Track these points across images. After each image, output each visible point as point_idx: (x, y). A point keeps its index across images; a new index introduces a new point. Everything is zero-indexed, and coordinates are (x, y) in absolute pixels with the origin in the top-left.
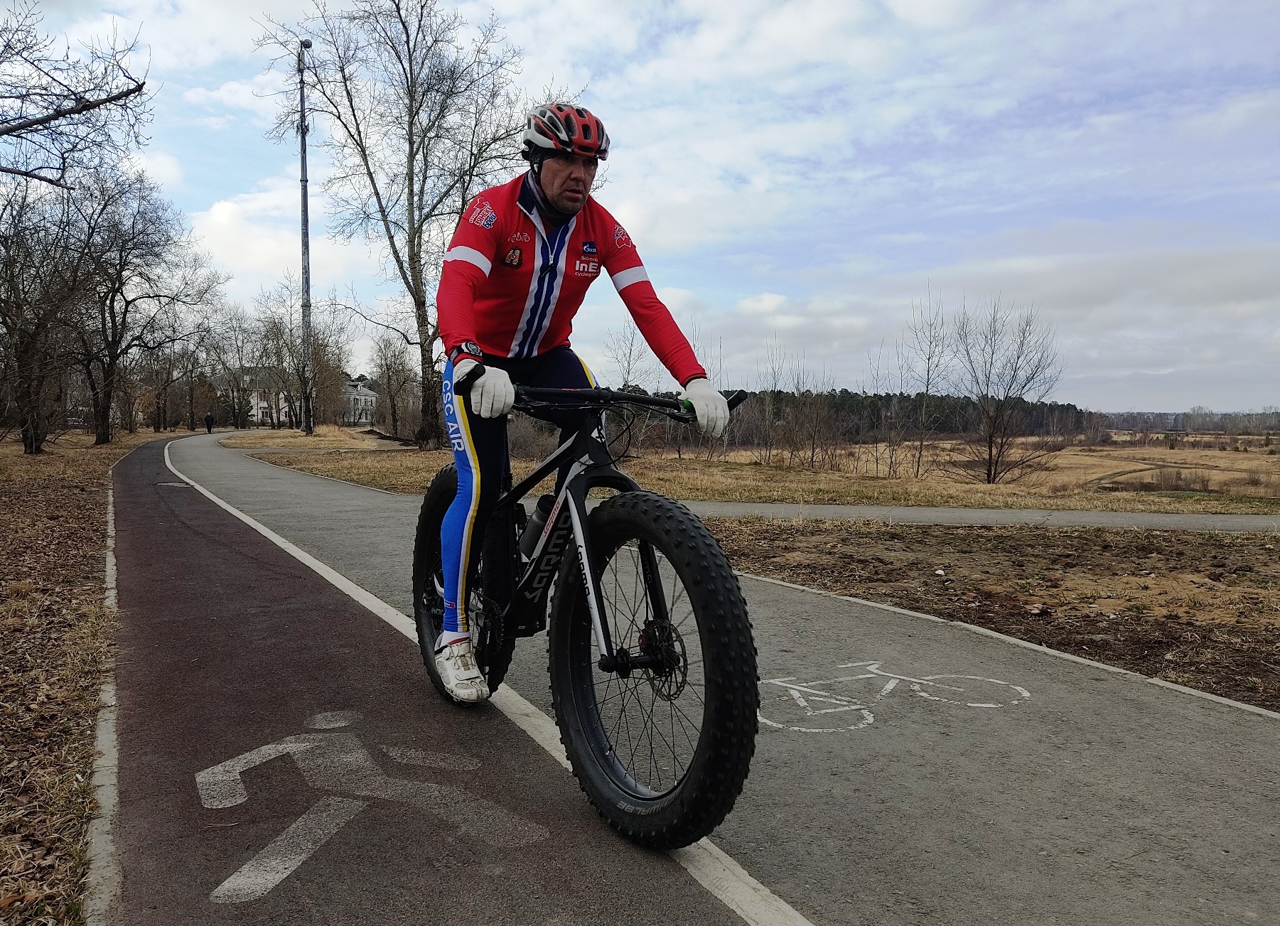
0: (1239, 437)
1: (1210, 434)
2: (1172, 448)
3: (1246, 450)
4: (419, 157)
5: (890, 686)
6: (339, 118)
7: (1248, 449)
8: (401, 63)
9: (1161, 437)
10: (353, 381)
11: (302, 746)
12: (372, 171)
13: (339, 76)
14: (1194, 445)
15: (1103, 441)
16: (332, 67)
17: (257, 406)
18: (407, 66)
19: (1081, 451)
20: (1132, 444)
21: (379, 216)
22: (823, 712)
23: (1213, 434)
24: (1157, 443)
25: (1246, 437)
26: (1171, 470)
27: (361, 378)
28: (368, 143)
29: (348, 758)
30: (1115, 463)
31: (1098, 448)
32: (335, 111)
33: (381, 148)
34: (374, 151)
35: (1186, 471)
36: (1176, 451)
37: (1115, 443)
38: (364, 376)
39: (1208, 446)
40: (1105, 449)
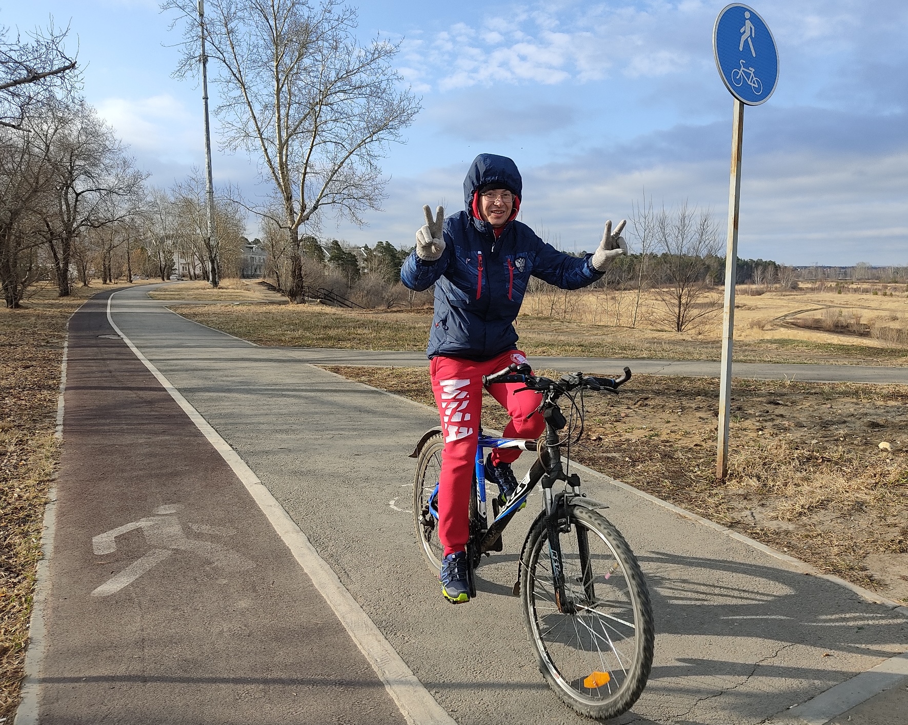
0: (889, 285)
1: (868, 282)
2: (840, 293)
3: (891, 295)
4: (284, 90)
6: (224, 61)
7: (893, 293)
8: (268, 22)
9: (834, 285)
10: (250, 244)
12: (250, 100)
13: (224, 30)
14: (856, 290)
15: (792, 288)
16: (219, 23)
17: (179, 263)
18: (272, 23)
19: (775, 295)
20: (812, 290)
21: (256, 134)
23: (871, 282)
24: (830, 289)
25: (893, 284)
26: (835, 309)
28: (246, 80)
30: (797, 305)
31: (788, 293)
32: (221, 56)
33: (255, 84)
34: (251, 86)
35: (846, 310)
36: (842, 295)
37: (801, 289)
38: (258, 240)
39: (866, 291)
40: (792, 294)
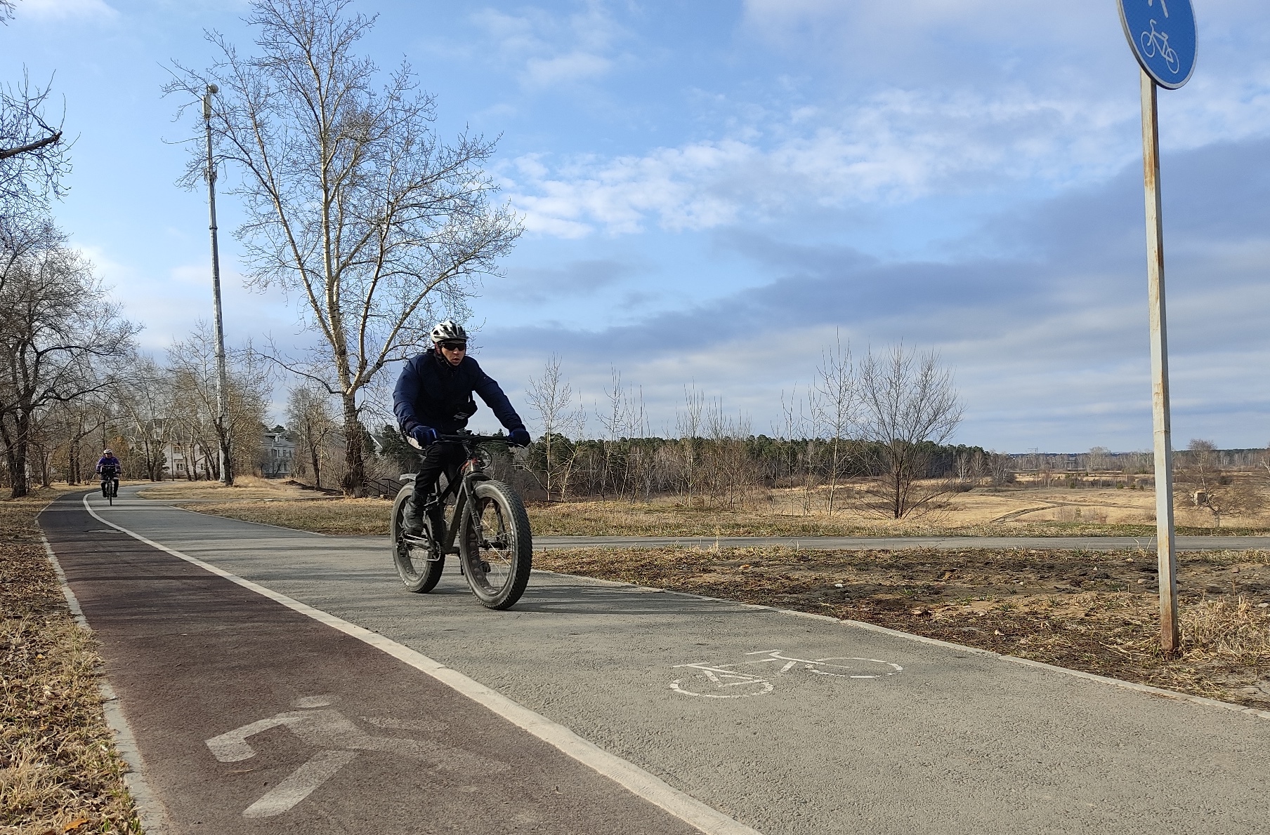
0: (1136, 476)
4: (334, 205)
5: (788, 666)
6: (251, 165)
8: (313, 109)
9: (1063, 476)
10: (270, 432)
11: (294, 719)
12: (286, 218)
13: (250, 123)
14: (1093, 484)
16: (243, 113)
17: (172, 458)
18: (319, 111)
19: (987, 491)
21: (295, 264)
22: (731, 684)
25: (1142, 476)
26: (1071, 507)
27: (279, 429)
28: (281, 190)
29: (335, 726)
32: (246, 157)
33: (294, 195)
34: (287, 199)
35: (1085, 508)
38: (281, 427)
